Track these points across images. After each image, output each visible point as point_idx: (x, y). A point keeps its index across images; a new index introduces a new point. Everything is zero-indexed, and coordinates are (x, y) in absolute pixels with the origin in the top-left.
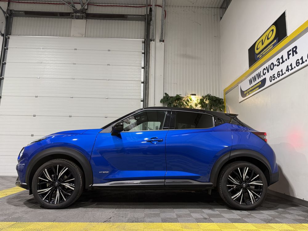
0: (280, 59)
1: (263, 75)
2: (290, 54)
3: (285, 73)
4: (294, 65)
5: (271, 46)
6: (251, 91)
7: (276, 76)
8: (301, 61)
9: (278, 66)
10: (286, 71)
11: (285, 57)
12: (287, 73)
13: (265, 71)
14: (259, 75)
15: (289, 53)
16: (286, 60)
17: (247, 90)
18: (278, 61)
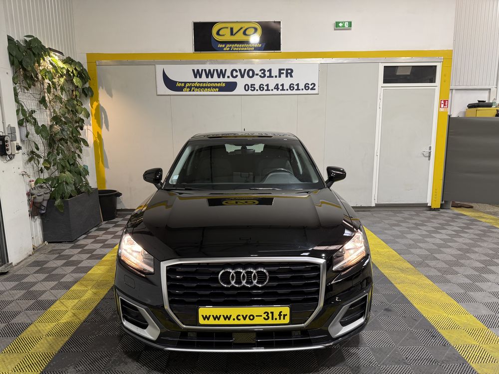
0: (266, 71)
1: (230, 77)
2: (283, 73)
3: (272, 90)
4: (286, 87)
5: (251, 47)
6: (196, 87)
7: (257, 87)
8: (296, 87)
9: (260, 76)
10: (275, 88)
11: (275, 73)
12: (275, 92)
13: (235, 74)
14: (221, 74)
15: (282, 71)
16: (276, 77)
17: (185, 83)
18: (262, 71)
